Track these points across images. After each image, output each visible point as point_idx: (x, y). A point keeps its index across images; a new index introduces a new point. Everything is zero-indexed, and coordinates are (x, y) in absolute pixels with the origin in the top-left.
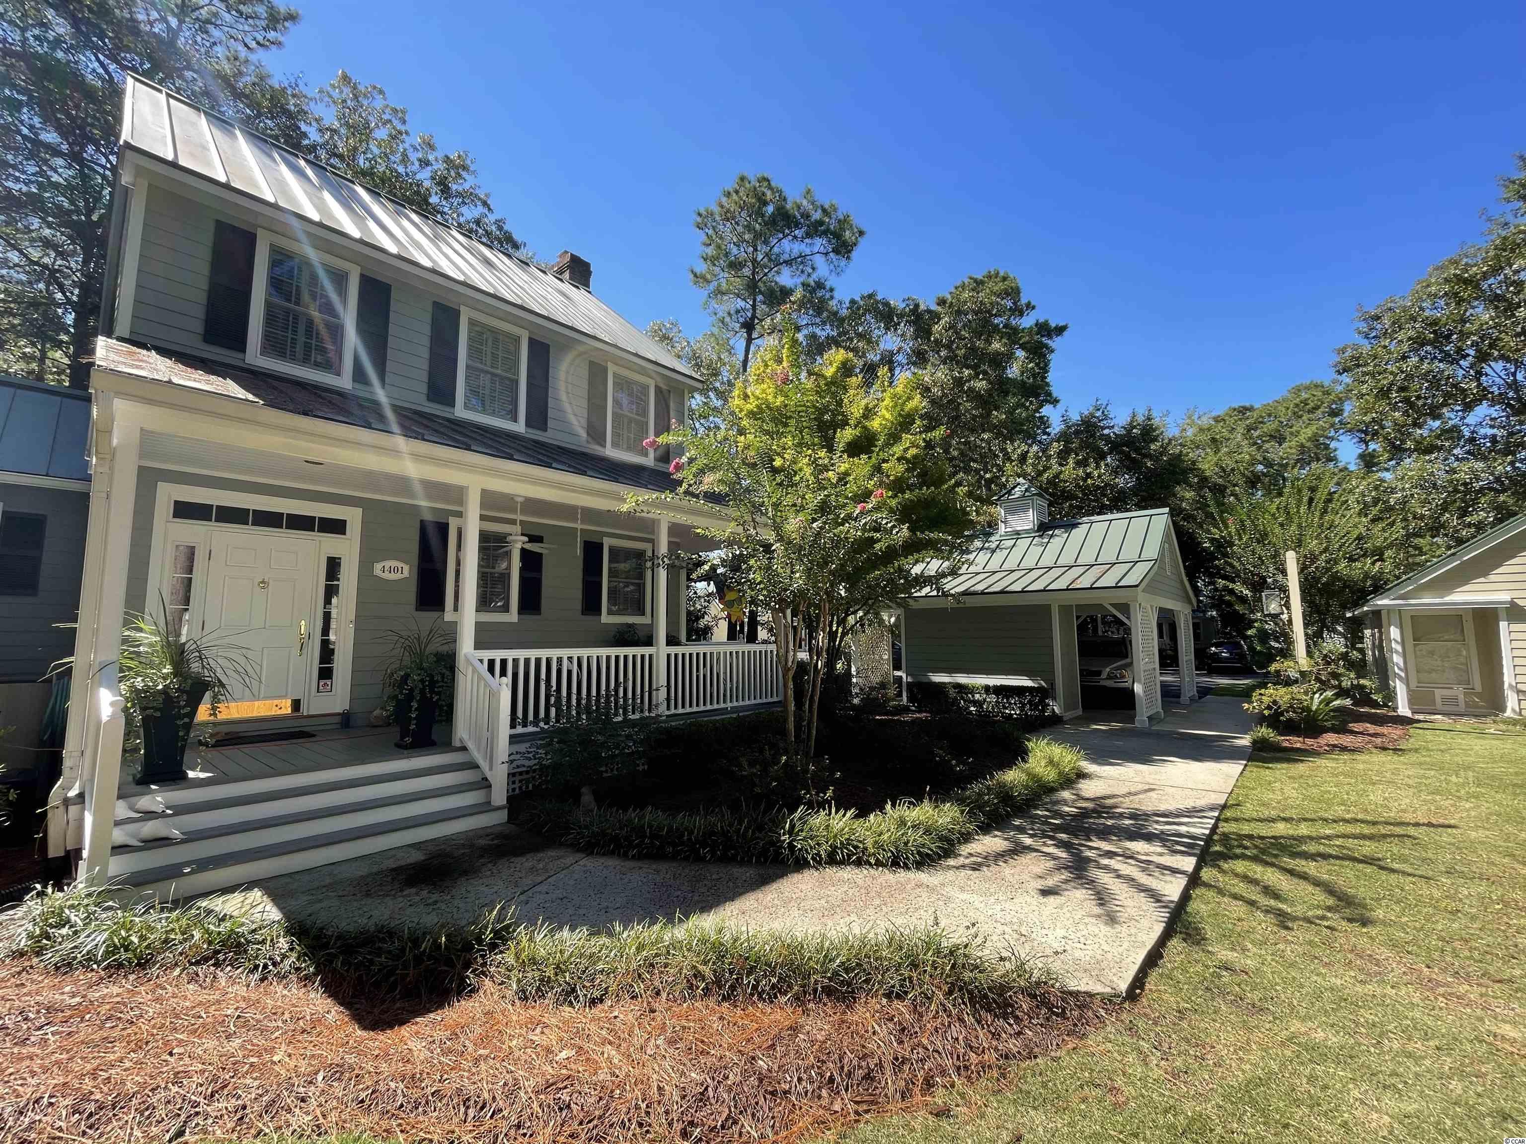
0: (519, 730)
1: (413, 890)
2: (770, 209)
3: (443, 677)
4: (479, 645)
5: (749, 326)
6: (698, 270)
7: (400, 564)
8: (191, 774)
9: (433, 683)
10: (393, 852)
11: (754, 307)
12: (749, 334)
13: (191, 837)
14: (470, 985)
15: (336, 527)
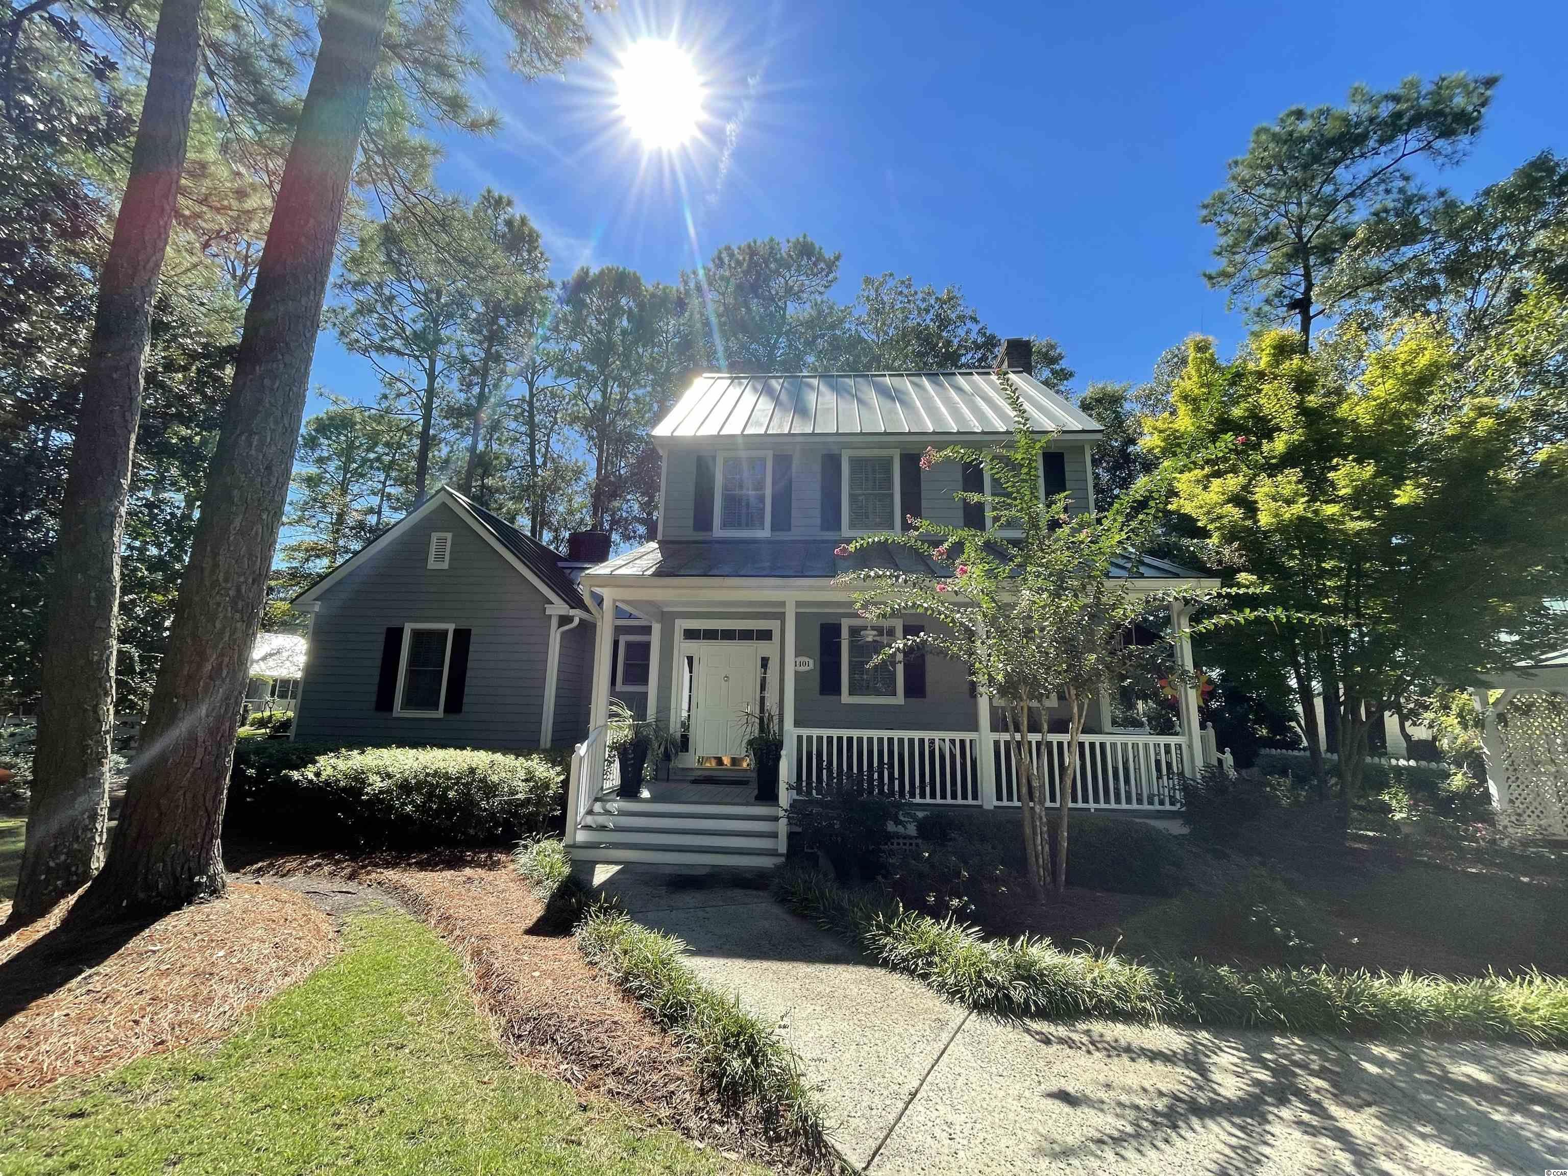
5: (1302, 305)
7: (807, 659)
8: (641, 794)
11: (1307, 276)
12: (1305, 313)
13: (618, 829)
15: (766, 635)
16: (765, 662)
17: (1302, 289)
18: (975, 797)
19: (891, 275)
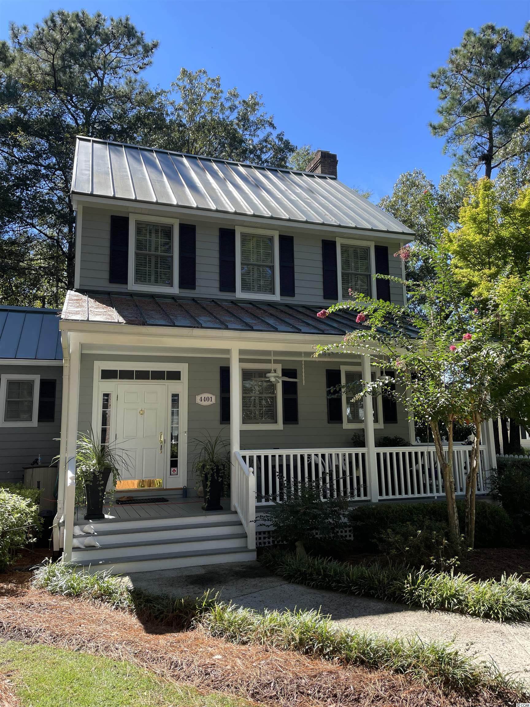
0: (264, 503)
1: (192, 586)
2: (498, 50)
3: (224, 467)
4: (243, 447)
5: (487, 158)
6: (436, 124)
7: (210, 395)
8: (106, 516)
9: (218, 470)
10: (191, 568)
11: (491, 139)
12: (488, 164)
13: (104, 547)
14: (193, 625)
15: (175, 376)
16: (175, 399)
17: (487, 147)
18: (365, 495)
19: (204, 72)
